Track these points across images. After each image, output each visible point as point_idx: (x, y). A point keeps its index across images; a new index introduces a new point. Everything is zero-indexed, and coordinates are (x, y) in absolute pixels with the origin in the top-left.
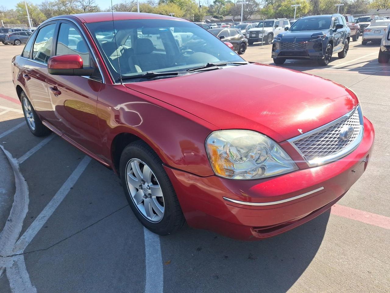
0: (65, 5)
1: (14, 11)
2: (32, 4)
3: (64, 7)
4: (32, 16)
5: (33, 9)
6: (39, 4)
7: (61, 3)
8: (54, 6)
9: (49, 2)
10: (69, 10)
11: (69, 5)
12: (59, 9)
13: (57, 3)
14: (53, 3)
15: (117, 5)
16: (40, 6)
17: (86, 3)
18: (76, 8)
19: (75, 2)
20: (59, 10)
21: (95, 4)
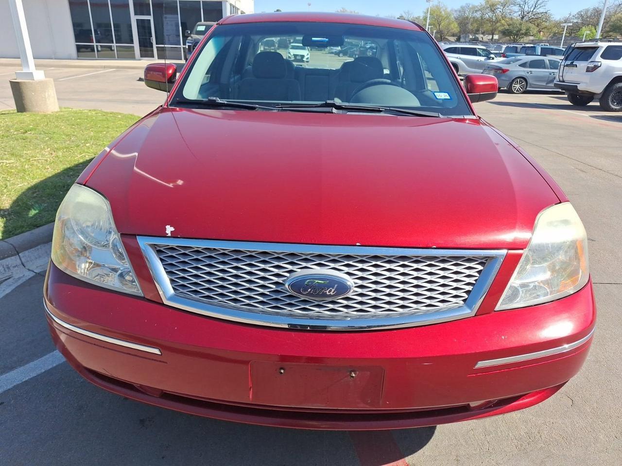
0: (493, 11)
1: (421, 18)
2: (446, 9)
3: (490, 14)
4: (441, 26)
5: (445, 16)
6: (456, 9)
7: (488, 8)
8: (476, 11)
9: (470, 6)
10: (496, 18)
11: (500, 10)
12: (482, 17)
13: (482, 7)
14: (477, 6)
15: (587, 10)
16: (456, 11)
17: (530, 7)
18: (510, 15)
19: (512, 5)
20: (482, 19)
21: (545, 9)
